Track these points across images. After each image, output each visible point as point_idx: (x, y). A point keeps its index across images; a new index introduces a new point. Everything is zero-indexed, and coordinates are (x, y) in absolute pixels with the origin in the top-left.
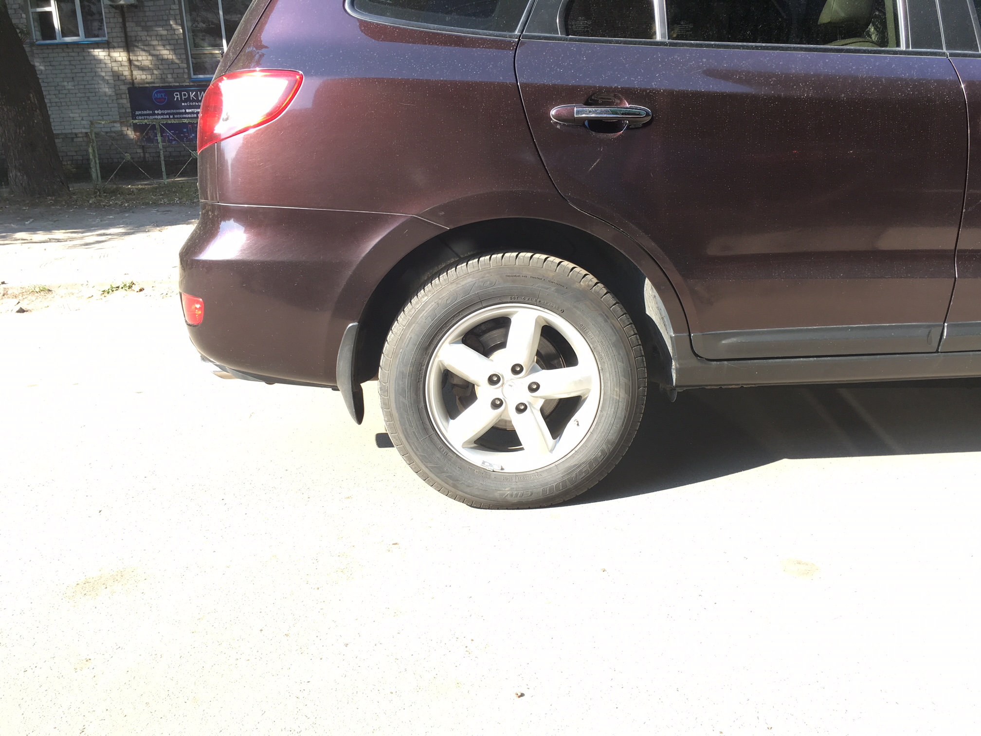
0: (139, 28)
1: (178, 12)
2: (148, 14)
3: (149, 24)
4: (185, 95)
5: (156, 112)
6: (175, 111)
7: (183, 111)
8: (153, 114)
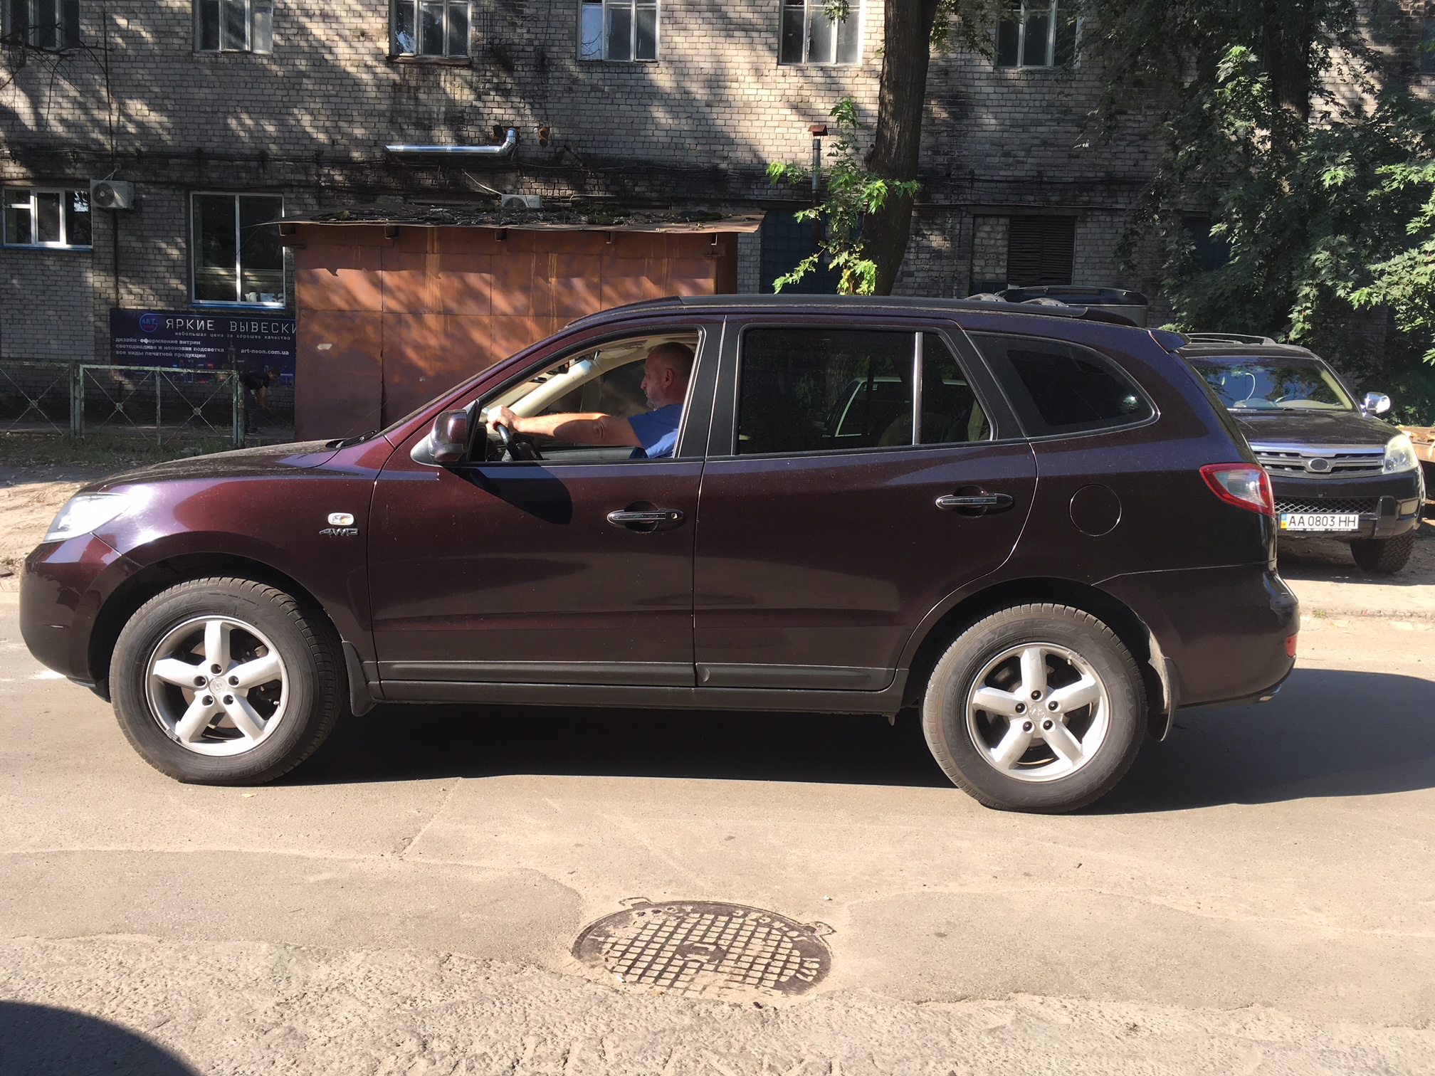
0: (134, 238)
1: (183, 222)
2: (146, 221)
3: (145, 233)
4: (180, 323)
5: (142, 341)
6: (165, 341)
7: (176, 342)
8: (138, 343)
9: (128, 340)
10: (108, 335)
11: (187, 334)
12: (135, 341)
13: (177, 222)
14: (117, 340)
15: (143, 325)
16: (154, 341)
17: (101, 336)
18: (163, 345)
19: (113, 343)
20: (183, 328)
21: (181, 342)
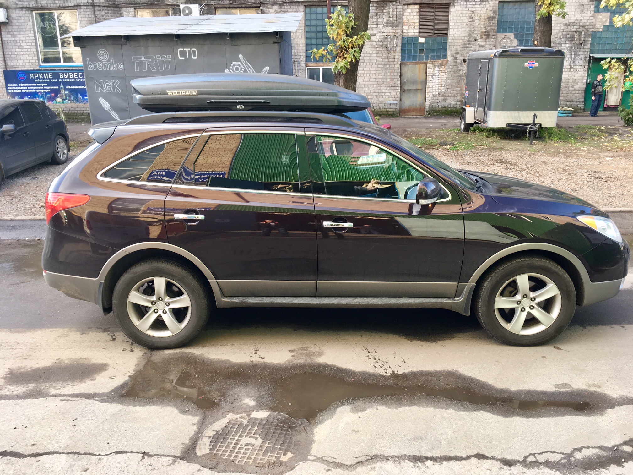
0: (10, 36)
1: (32, 27)
2: (14, 27)
3: (15, 33)
4: (36, 75)
5: (20, 85)
7: (36, 85)
8: (18, 86)
9: (13, 85)
10: (4, 83)
11: (40, 81)
12: (17, 85)
13: (28, 27)
14: (9, 85)
15: (19, 77)
16: (25, 85)
17: (1, 84)
18: (30, 86)
19: (7, 87)
20: (38, 78)
21: (38, 85)
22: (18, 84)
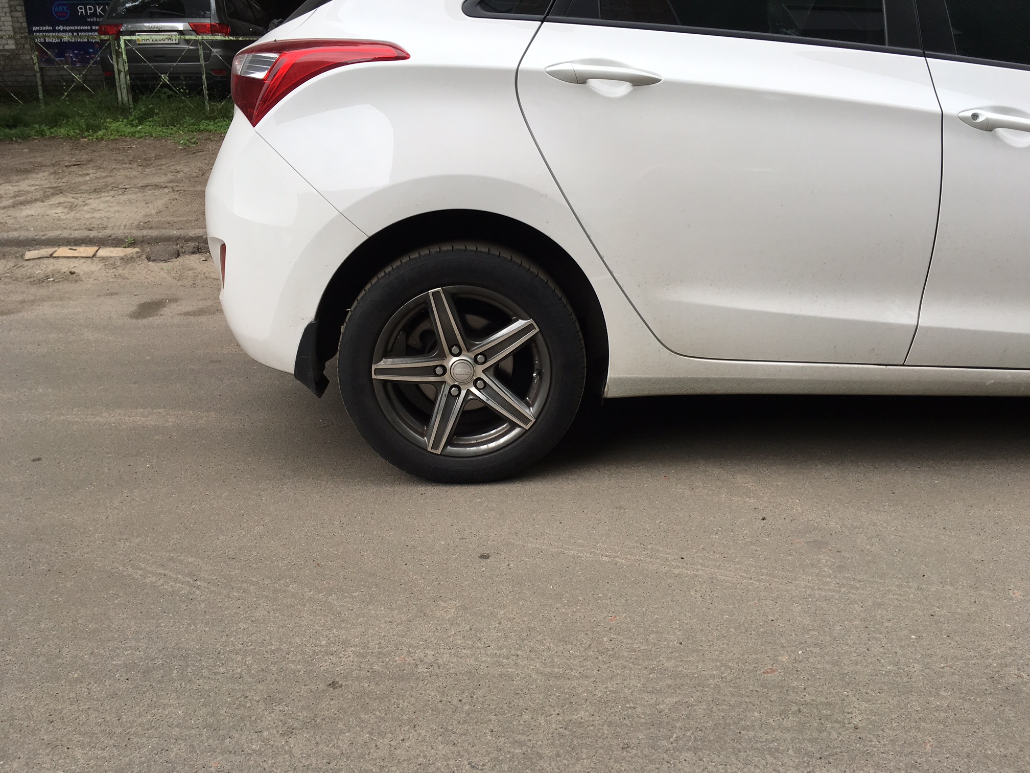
4: (90, 9)
5: (57, 28)
6: (79, 28)
7: (89, 28)
8: (54, 31)
9: (44, 28)
10: (25, 25)
11: (98, 20)
12: (51, 28)
14: (34, 28)
15: (56, 13)
16: (68, 28)
17: (18, 25)
18: (77, 31)
19: (31, 32)
20: (94, 14)
21: (94, 28)
22: (54, 26)
